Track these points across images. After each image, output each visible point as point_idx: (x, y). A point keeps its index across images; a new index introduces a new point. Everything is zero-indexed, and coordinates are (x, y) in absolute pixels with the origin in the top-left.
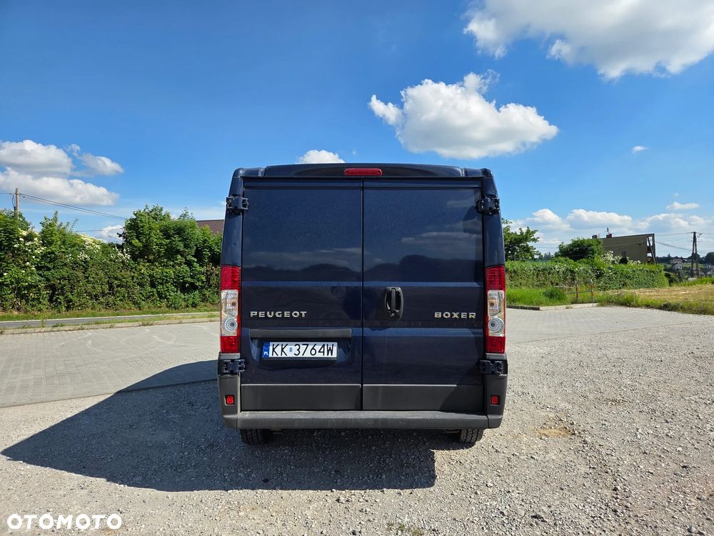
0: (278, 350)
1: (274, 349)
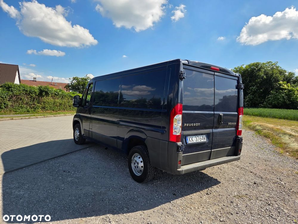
0: (191, 139)
1: (189, 139)
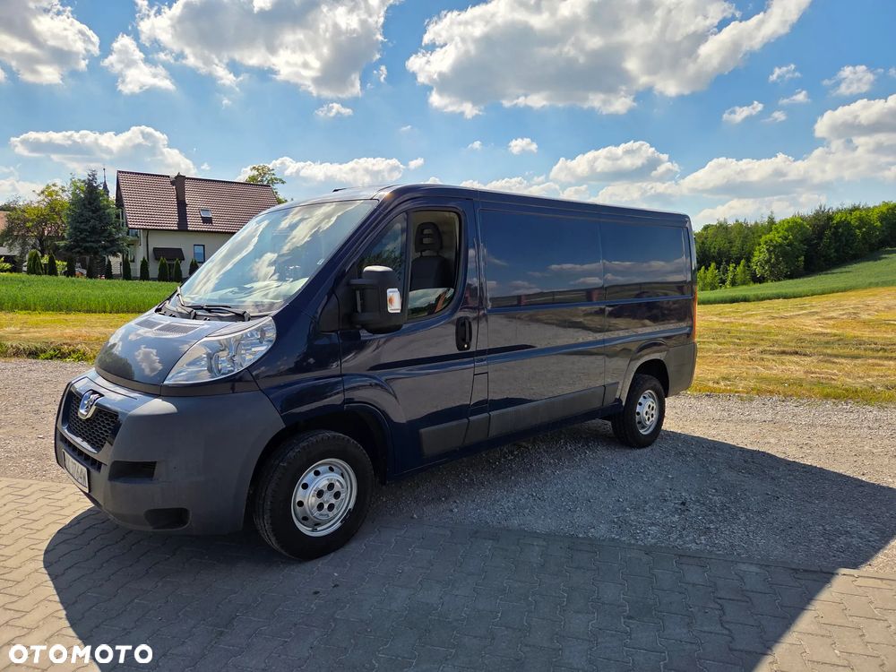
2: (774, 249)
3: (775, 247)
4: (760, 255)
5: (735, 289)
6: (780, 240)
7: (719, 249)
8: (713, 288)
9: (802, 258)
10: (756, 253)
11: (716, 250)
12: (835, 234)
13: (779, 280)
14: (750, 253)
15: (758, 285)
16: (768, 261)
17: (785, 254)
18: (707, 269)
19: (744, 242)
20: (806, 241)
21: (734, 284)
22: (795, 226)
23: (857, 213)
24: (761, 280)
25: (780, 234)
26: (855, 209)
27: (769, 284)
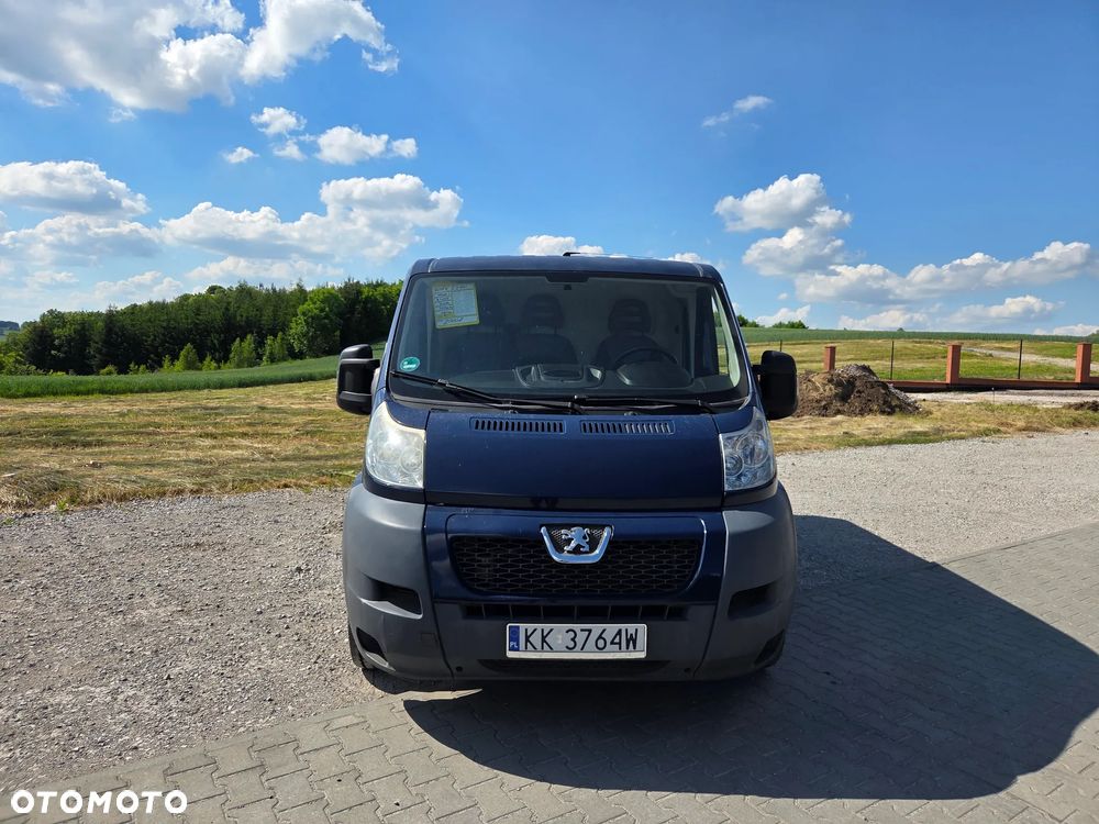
2: (313, 321)
3: (313, 318)
4: (297, 327)
5: (274, 366)
6: (317, 311)
7: (247, 317)
8: (251, 365)
9: (338, 333)
10: (293, 325)
11: (244, 319)
12: (365, 308)
13: (317, 357)
14: (284, 323)
15: (299, 362)
16: (305, 335)
17: (323, 328)
18: (242, 340)
19: (275, 312)
20: (341, 315)
21: (272, 360)
22: (328, 297)
23: (380, 289)
24: (299, 356)
25: (317, 306)
26: (378, 285)
27: (309, 361)
